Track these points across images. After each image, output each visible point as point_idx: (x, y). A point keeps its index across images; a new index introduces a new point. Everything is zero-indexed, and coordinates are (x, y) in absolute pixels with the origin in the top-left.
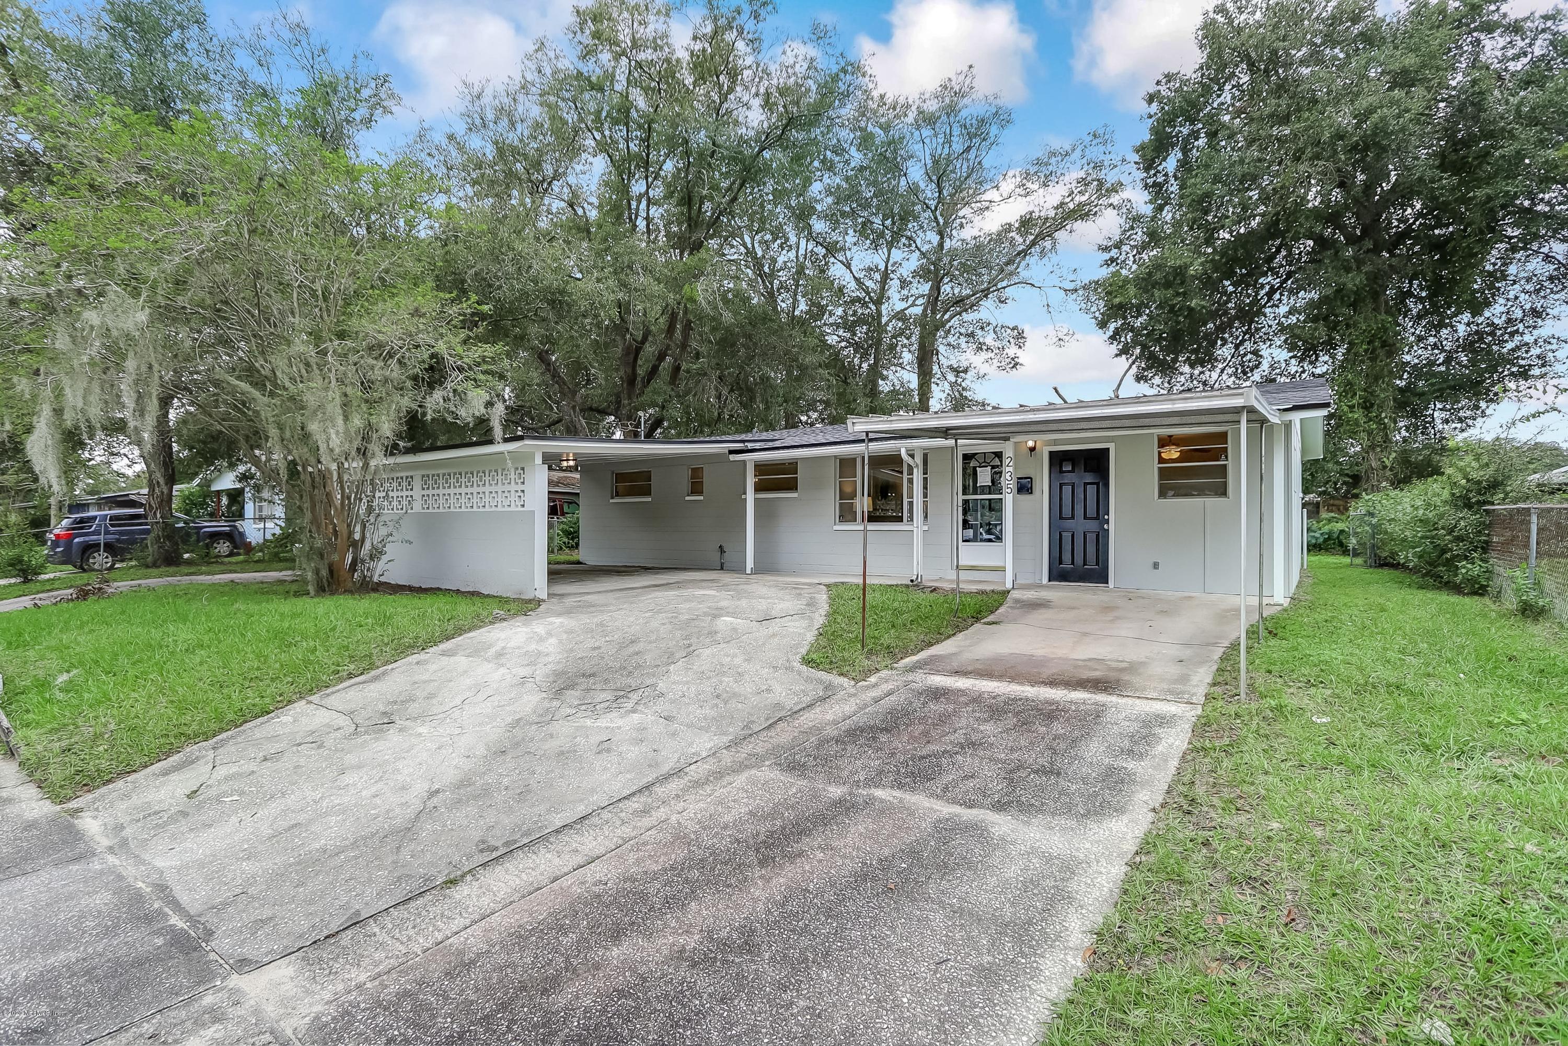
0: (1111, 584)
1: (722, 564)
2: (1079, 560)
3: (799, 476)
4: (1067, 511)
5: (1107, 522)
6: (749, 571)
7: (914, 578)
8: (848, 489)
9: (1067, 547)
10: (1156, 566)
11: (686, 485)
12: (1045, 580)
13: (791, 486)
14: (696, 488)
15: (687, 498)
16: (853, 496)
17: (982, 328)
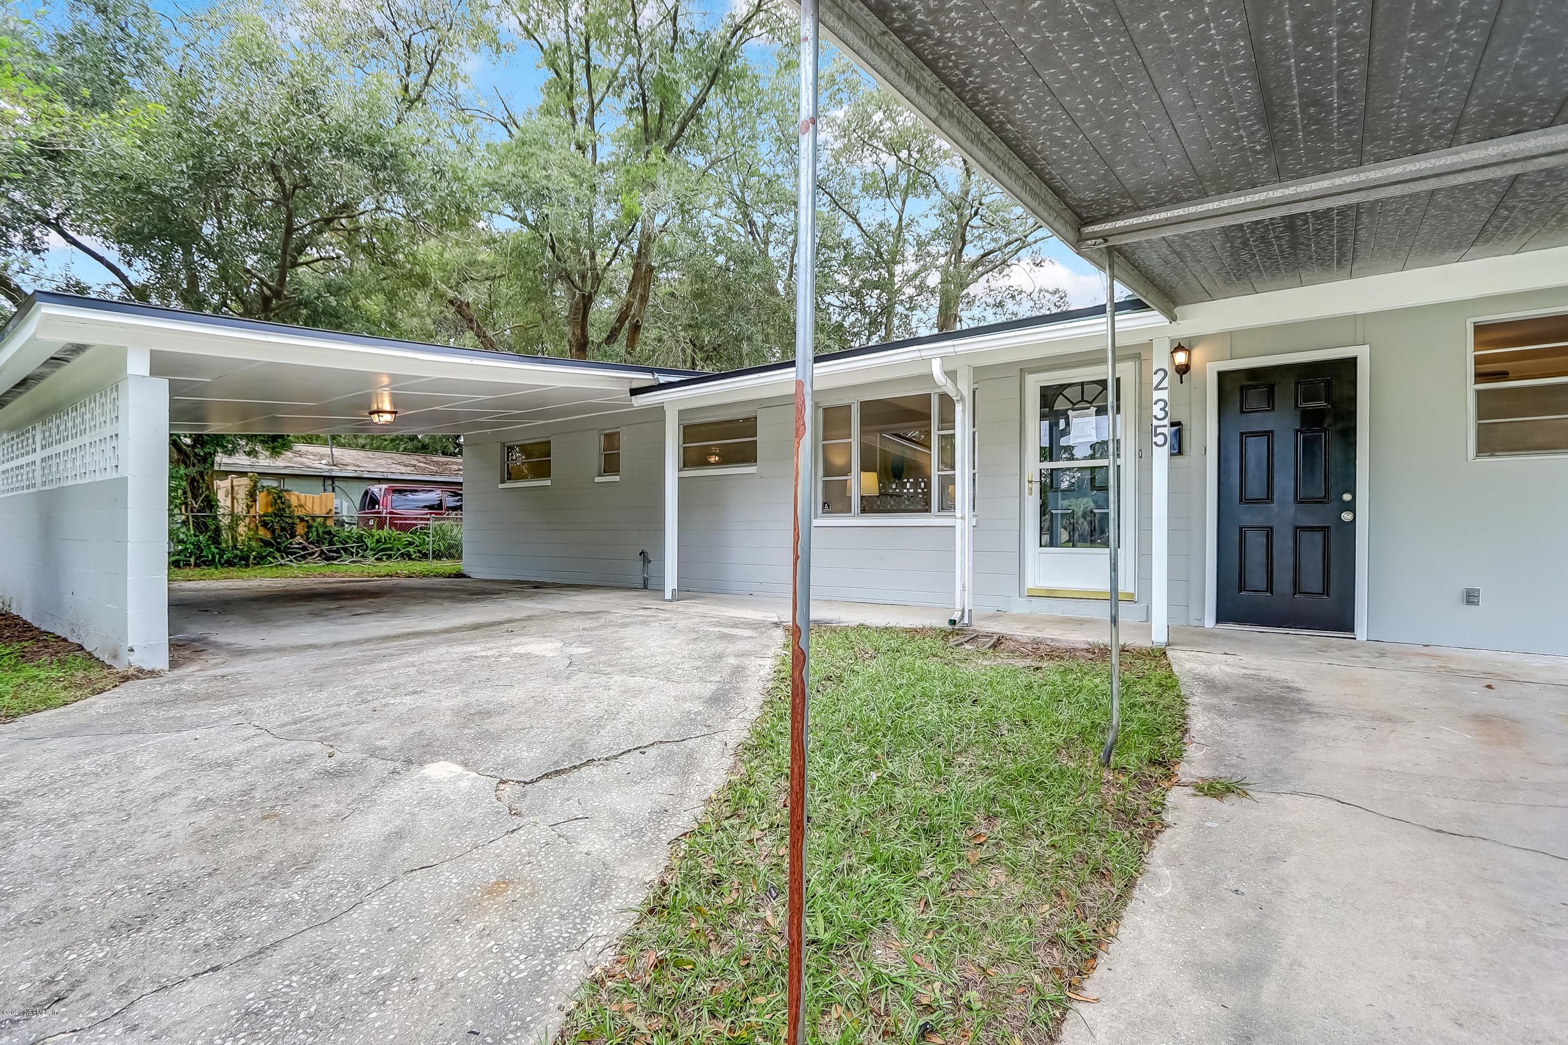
0: (1361, 631)
1: (646, 581)
2: (1283, 580)
3: (759, 438)
4: (1256, 487)
5: (1351, 507)
6: (668, 596)
7: (956, 616)
8: (838, 460)
9: (1256, 556)
10: (1471, 597)
11: (596, 460)
12: (1210, 621)
13: (747, 455)
14: (611, 464)
15: (597, 479)
16: (847, 471)
17: (1013, 297)
